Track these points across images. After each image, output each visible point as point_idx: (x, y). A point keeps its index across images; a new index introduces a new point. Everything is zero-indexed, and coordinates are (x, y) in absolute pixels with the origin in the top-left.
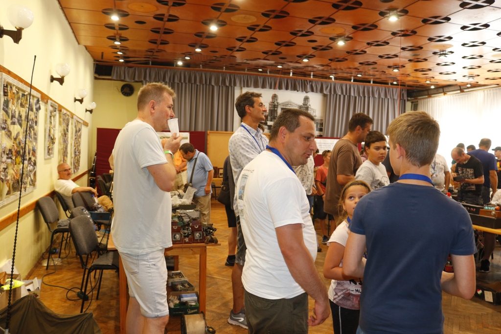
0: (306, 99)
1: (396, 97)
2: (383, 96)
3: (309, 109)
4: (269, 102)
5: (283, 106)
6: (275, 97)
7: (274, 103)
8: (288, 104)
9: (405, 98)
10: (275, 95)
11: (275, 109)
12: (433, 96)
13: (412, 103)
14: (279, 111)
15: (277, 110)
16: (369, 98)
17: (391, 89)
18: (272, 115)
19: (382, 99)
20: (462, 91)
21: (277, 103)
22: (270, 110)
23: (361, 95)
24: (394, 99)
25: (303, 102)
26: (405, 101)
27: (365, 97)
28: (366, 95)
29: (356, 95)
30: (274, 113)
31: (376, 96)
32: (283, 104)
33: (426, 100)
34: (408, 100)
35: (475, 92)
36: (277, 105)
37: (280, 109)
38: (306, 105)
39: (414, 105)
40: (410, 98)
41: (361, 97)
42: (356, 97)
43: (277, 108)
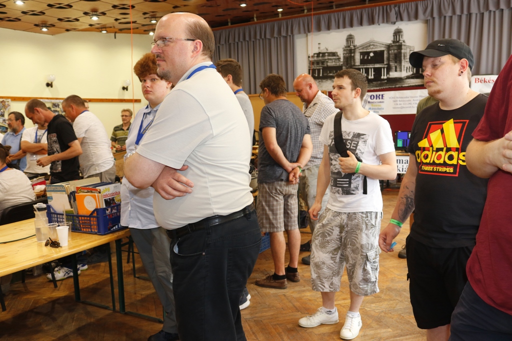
0: (398, 33)
3: (403, 47)
4: (343, 47)
5: (363, 49)
7: (349, 47)
8: (370, 46)
10: (350, 35)
11: (351, 56)
14: (358, 57)
15: (354, 57)
18: (347, 64)
21: (354, 46)
22: (344, 57)
25: (392, 39)
30: (351, 61)
32: (363, 46)
36: (354, 49)
37: (359, 54)
38: (398, 42)
43: (354, 53)
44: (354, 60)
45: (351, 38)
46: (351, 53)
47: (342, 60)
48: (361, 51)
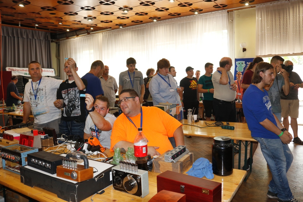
1: (42, 38)
2: (30, 37)
9: (50, 39)
12: (70, 38)
13: (56, 43)
16: (18, 38)
17: (37, 32)
19: (30, 39)
23: (10, 35)
24: (40, 40)
26: (49, 41)
27: (14, 37)
28: (15, 36)
29: (5, 35)
31: (25, 37)
33: (65, 41)
34: (52, 41)
39: (58, 45)
40: (54, 39)
41: (11, 37)
42: (5, 37)
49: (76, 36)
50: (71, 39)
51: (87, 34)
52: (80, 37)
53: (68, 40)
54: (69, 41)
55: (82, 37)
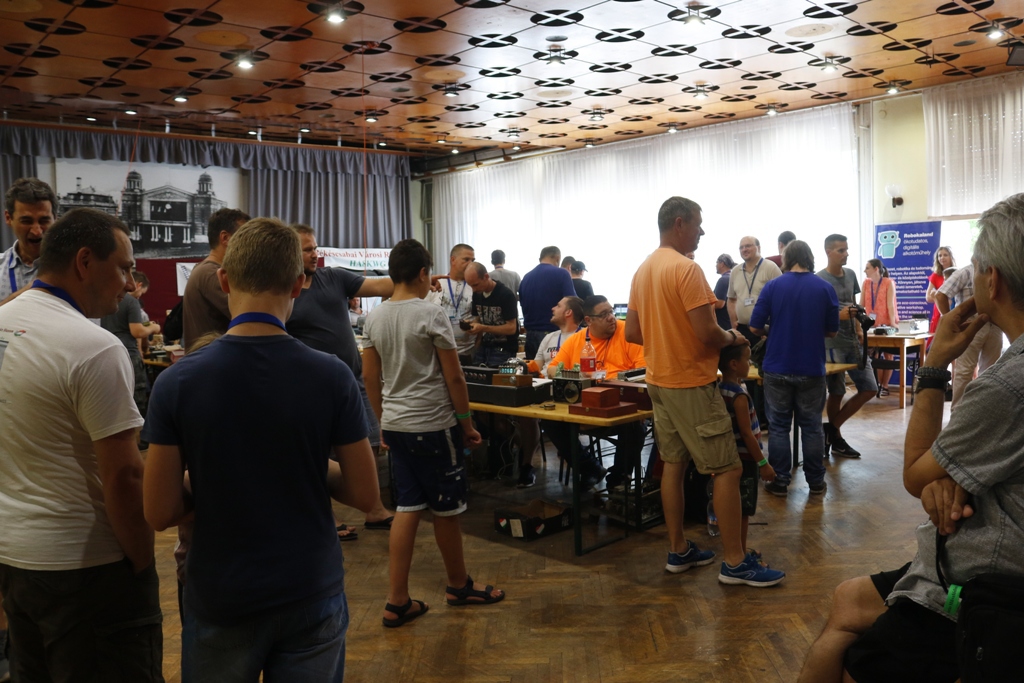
0: (205, 181)
1: (389, 173)
2: (363, 170)
3: (212, 201)
4: (122, 189)
5: (155, 196)
6: (133, 177)
7: (132, 190)
8: (165, 193)
9: (408, 173)
10: (134, 173)
11: (136, 205)
12: (458, 168)
13: (423, 182)
14: (147, 209)
15: (140, 207)
16: (336, 174)
17: (379, 156)
18: (130, 218)
19: (363, 176)
20: (507, 158)
21: (141, 191)
22: (124, 206)
23: (319, 170)
24: (385, 176)
25: (197, 187)
26: (406, 178)
27: (327, 174)
28: (330, 170)
29: (309, 171)
30: (136, 213)
31: (350, 171)
32: (154, 193)
33: (447, 176)
34: (413, 178)
35: (528, 161)
36: (141, 196)
37: (149, 204)
38: (206, 193)
39: (427, 186)
40: (418, 172)
41: (320, 174)
42: (309, 174)
43: (141, 200)
44: (141, 212)
45: (136, 178)
46: (136, 201)
47: (120, 210)
48: (152, 199)
49: (474, 165)
50: (463, 173)
51: (502, 160)
52: (486, 168)
53: (454, 174)
54: (456, 177)
55: (490, 168)
